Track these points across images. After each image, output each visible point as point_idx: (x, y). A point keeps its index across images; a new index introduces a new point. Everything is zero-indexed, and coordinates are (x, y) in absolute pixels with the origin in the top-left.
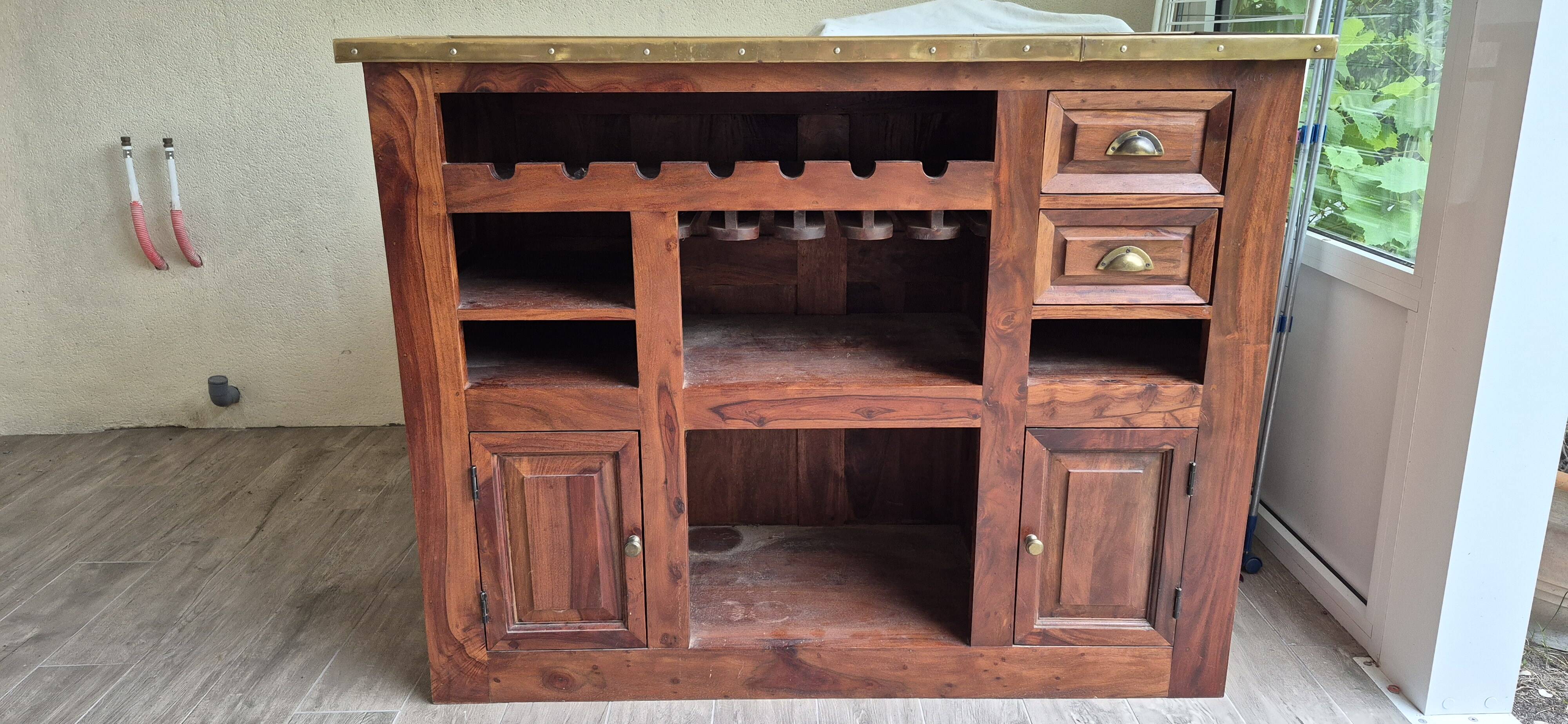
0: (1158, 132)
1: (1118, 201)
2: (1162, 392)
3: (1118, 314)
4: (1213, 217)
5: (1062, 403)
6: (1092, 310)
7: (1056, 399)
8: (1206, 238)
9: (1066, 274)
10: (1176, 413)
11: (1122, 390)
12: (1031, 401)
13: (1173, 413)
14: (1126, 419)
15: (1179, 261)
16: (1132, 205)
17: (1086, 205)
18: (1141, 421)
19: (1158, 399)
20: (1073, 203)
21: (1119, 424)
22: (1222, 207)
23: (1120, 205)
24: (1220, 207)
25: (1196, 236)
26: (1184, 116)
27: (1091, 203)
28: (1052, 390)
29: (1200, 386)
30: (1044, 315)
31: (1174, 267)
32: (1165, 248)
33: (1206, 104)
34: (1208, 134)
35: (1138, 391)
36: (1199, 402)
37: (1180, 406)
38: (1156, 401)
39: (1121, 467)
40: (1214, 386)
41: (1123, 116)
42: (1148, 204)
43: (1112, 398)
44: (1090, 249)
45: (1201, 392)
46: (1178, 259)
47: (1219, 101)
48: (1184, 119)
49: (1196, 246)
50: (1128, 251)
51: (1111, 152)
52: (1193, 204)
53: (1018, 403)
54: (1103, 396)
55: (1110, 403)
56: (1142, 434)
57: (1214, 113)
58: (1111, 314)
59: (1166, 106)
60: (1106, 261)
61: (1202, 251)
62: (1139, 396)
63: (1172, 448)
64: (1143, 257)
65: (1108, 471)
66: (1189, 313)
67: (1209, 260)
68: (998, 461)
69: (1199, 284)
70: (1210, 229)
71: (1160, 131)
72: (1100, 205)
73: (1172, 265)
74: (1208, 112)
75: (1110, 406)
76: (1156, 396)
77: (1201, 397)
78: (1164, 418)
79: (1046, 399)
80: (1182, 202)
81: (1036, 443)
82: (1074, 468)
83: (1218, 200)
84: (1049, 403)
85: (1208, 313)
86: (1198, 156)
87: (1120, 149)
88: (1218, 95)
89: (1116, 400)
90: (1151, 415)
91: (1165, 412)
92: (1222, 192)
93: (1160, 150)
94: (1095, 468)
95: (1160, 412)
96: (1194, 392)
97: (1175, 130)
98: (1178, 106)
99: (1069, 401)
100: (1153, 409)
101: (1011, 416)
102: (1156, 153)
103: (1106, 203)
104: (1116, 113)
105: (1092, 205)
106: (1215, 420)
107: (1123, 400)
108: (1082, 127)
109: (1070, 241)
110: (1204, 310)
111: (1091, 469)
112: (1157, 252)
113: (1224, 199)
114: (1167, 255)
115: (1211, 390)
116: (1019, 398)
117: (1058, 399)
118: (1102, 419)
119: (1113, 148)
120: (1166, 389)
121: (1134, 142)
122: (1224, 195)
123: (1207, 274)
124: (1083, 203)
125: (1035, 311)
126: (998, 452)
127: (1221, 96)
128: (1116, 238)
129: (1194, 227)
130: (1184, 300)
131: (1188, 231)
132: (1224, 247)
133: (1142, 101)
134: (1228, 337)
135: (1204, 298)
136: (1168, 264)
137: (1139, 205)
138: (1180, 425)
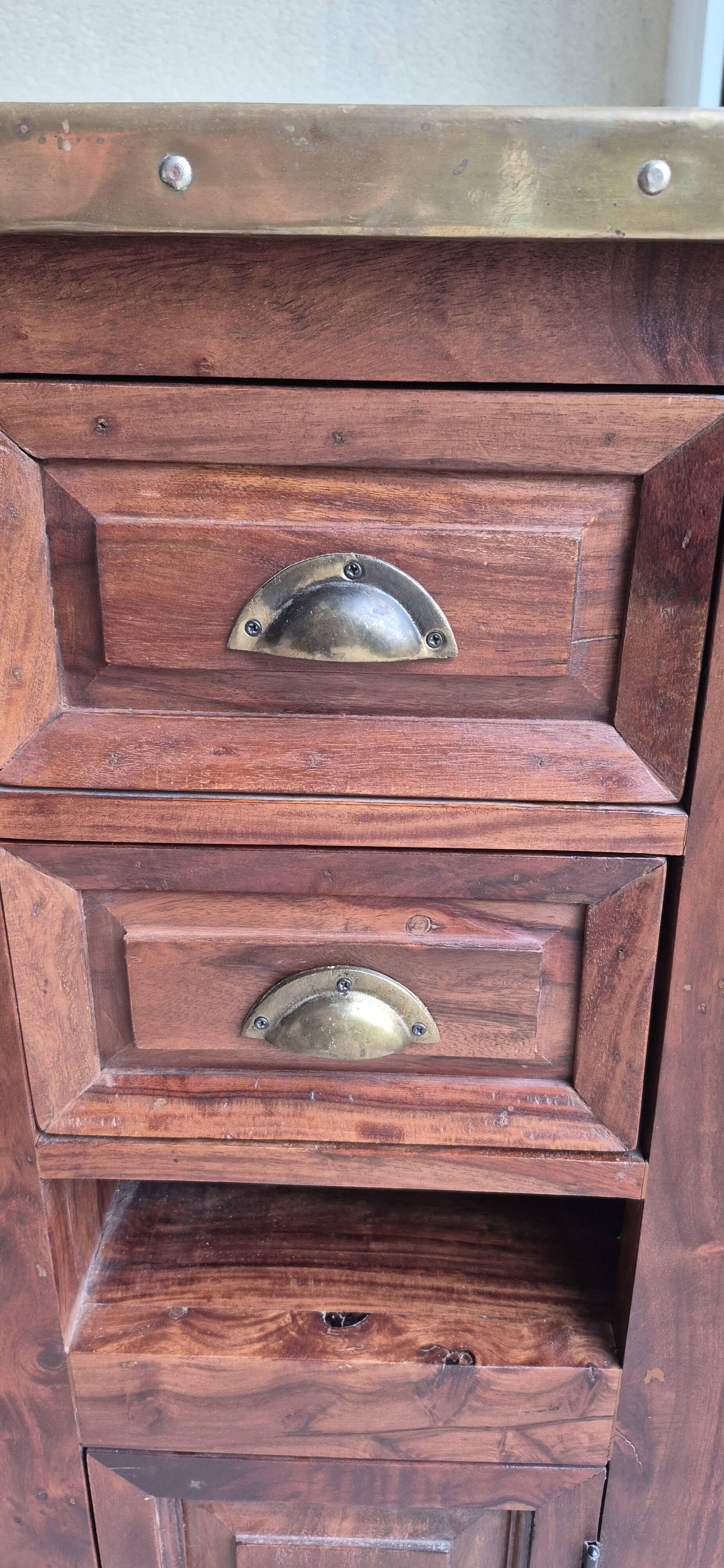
0: (428, 564)
1: (284, 820)
2: (489, 1382)
3: (327, 1174)
4: (646, 886)
5: (179, 1397)
6: (241, 1160)
7: (162, 1387)
8: (624, 951)
9: (142, 1045)
10: (540, 1434)
11: (363, 1374)
12: (82, 1388)
13: (529, 1432)
14: (380, 1438)
15: (532, 1019)
16: (339, 836)
17: (166, 832)
18: (426, 1447)
19: (478, 1398)
20: (116, 822)
21: (365, 1451)
22: (680, 853)
23: (291, 836)
24: (670, 853)
25: (590, 938)
26: (535, 501)
27: (184, 824)
28: (143, 1365)
29: (614, 1372)
30: (77, 1167)
31: (514, 1037)
32: (478, 976)
33: (625, 450)
34: (636, 574)
35: (414, 1378)
36: (609, 1405)
37: (550, 1416)
38: (475, 1404)
39: (387, 1533)
40: (657, 1373)
41: (289, 497)
42: (398, 836)
43: (339, 1392)
44: (211, 970)
45: (616, 1385)
46: (526, 1010)
47: (679, 440)
48: (540, 512)
49: (591, 971)
50: (344, 985)
51: (243, 640)
52: (568, 841)
53: (43, 1392)
54: (304, 1386)
55: (332, 1404)
56: (436, 1478)
57: (658, 488)
58: (305, 1171)
59: (461, 455)
60: (270, 1012)
61: (613, 988)
62: (420, 1388)
63: (531, 1509)
64: (398, 1006)
65: (348, 1540)
66: (572, 1180)
67: (635, 1025)
68: (18, 1521)
69: (602, 1090)
70: (636, 925)
71: (436, 559)
72: (215, 833)
73: (506, 1029)
74: (638, 481)
75: (333, 1411)
76: (471, 1390)
77: (616, 1398)
78: (502, 1443)
79: (131, 1386)
80: (526, 832)
81: (120, 1484)
82: (252, 1529)
83: (663, 830)
84: (141, 1396)
85: (633, 1181)
86: (601, 658)
87: (274, 633)
88: (673, 414)
89: (347, 1396)
90: (460, 1434)
91: (503, 1429)
92: (684, 804)
93: (439, 640)
94: (313, 1531)
95: (488, 1429)
96: (591, 1385)
97: (498, 559)
98: (511, 458)
99: (200, 1393)
100: (466, 1419)
101: (30, 1420)
102: (426, 651)
103: (238, 828)
104: (256, 481)
105: (187, 832)
106: (661, 1451)
107: (370, 1398)
108: (116, 534)
109: (137, 944)
110: (620, 1175)
111: (299, 1532)
112: (451, 988)
113: (689, 828)
114: (487, 999)
115: (647, 1380)
116: (45, 1381)
117: (169, 1387)
118: (310, 1439)
119: (252, 626)
120: (504, 1376)
121: (323, 606)
122: (688, 811)
123: (630, 1064)
124: (154, 824)
125: (45, 1156)
126: (10, 1500)
127: (688, 414)
128: (306, 935)
129: (584, 909)
130: (555, 1137)
131: (565, 917)
132: (688, 987)
133: (351, 434)
134: (703, 1250)
135: (622, 1136)
136: (492, 1028)
137: (361, 837)
138: (552, 1459)
